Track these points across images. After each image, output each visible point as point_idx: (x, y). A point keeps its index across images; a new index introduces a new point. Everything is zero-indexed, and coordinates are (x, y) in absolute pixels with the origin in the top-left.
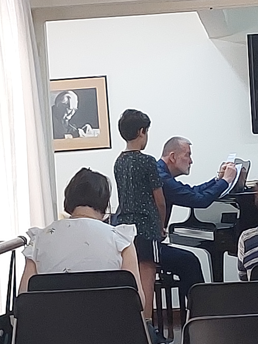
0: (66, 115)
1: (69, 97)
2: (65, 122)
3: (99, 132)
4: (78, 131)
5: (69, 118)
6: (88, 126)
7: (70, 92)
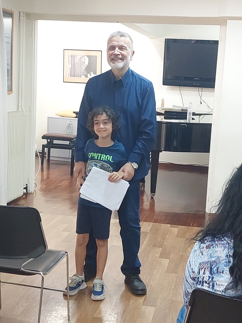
0: (83, 66)
1: (85, 59)
2: (82, 70)
4: (87, 75)
5: (84, 68)
6: (92, 73)
7: (85, 56)
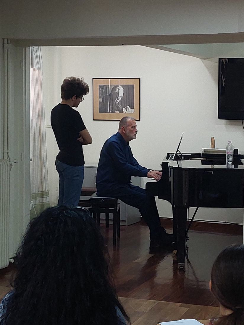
3: (134, 111)
5: (118, 101)
7: (119, 86)
